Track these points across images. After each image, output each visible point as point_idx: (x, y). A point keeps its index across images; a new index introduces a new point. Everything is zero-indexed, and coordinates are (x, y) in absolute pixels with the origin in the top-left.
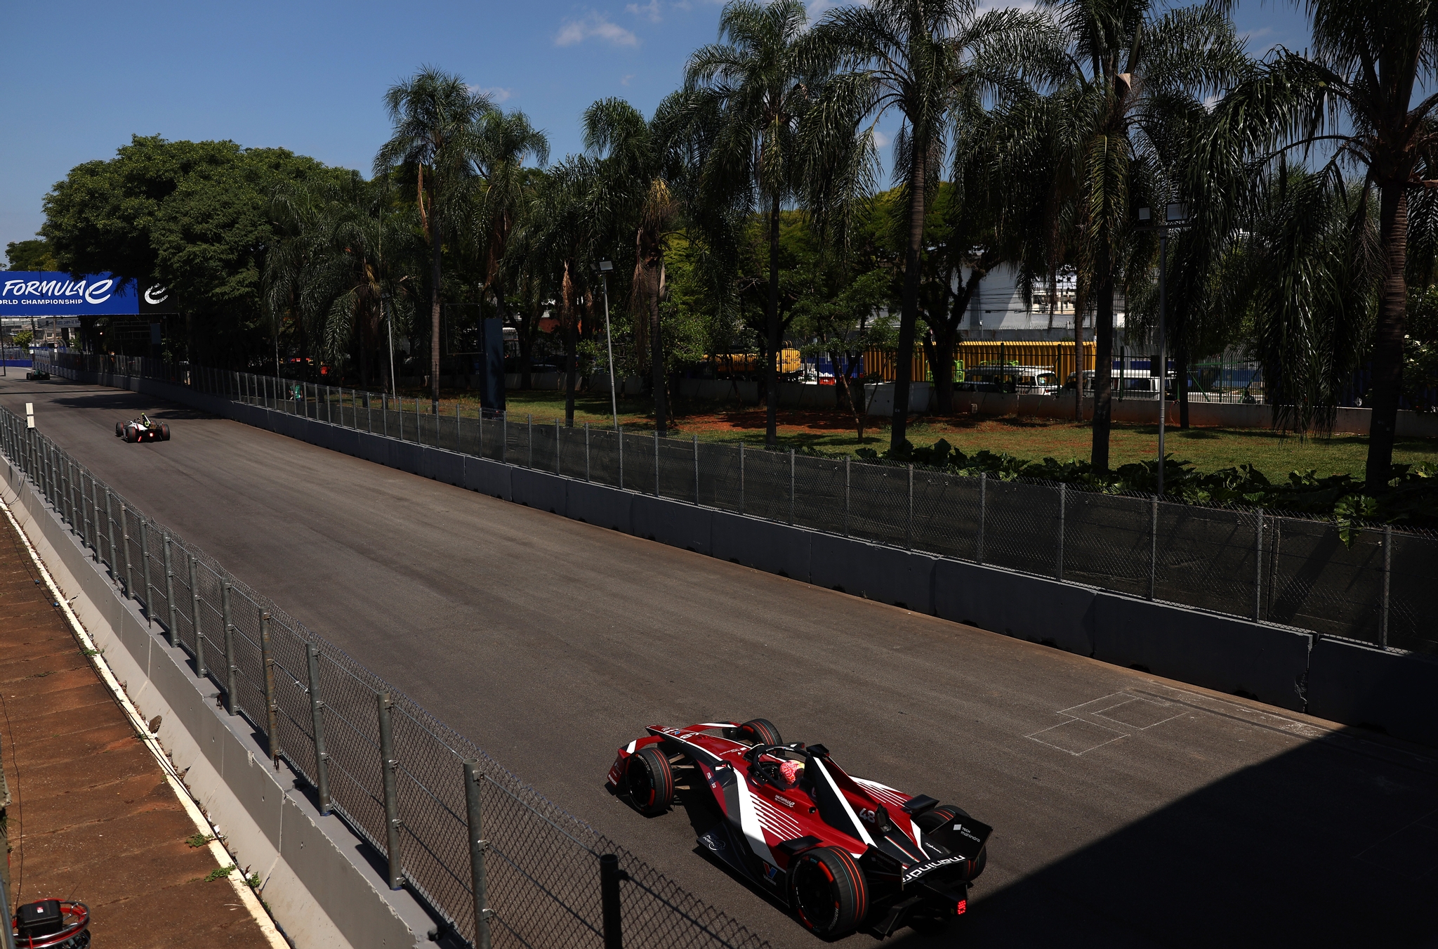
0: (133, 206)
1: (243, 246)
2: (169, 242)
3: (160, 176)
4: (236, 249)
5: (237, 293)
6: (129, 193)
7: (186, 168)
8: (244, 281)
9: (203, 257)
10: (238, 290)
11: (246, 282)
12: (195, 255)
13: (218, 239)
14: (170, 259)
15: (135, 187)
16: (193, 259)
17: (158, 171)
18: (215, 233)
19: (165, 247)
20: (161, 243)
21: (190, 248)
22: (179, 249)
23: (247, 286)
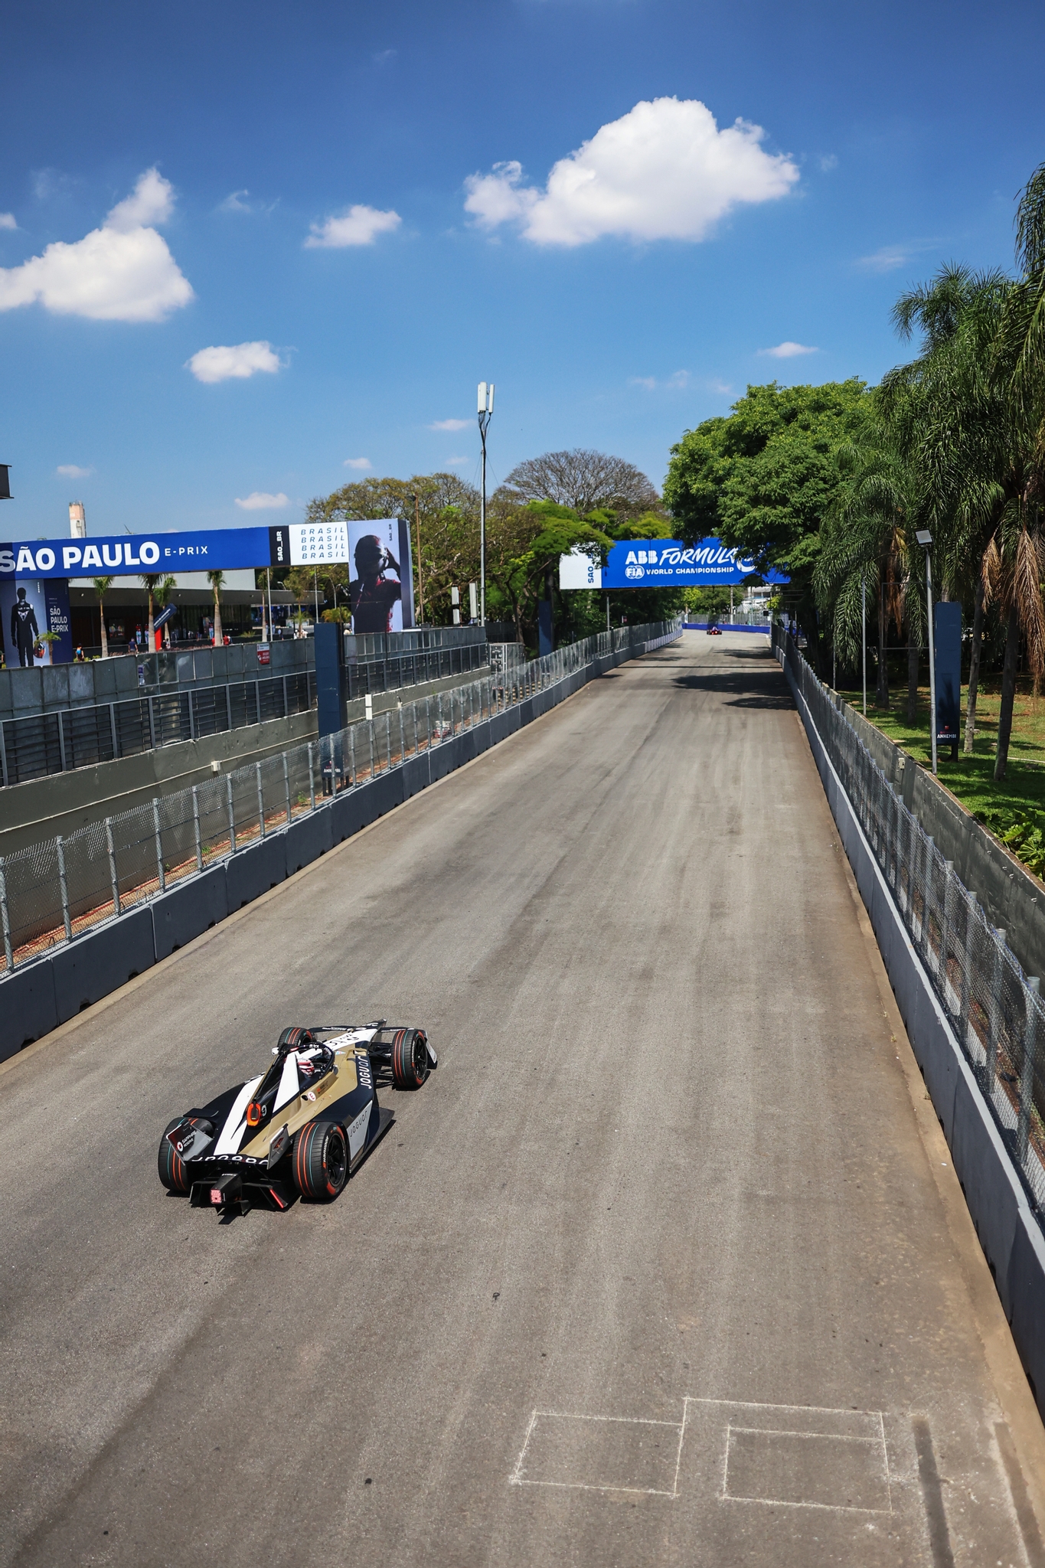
0: (724, 467)
1: (810, 507)
2: (735, 506)
3: (757, 431)
4: (803, 511)
5: (798, 563)
6: (728, 452)
7: (790, 417)
8: (807, 549)
9: (763, 523)
10: (801, 559)
11: (809, 551)
12: (756, 521)
13: (783, 501)
14: (733, 525)
15: (733, 445)
16: (755, 525)
17: (755, 425)
18: (779, 494)
19: (729, 513)
20: (726, 508)
21: (755, 513)
22: (741, 514)
23: (810, 555)
